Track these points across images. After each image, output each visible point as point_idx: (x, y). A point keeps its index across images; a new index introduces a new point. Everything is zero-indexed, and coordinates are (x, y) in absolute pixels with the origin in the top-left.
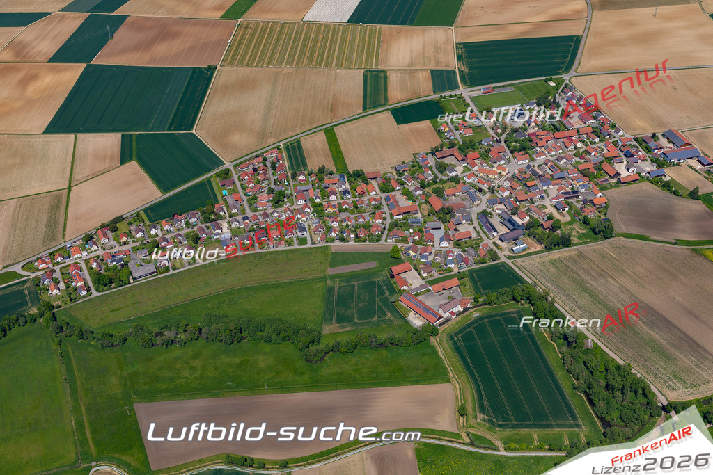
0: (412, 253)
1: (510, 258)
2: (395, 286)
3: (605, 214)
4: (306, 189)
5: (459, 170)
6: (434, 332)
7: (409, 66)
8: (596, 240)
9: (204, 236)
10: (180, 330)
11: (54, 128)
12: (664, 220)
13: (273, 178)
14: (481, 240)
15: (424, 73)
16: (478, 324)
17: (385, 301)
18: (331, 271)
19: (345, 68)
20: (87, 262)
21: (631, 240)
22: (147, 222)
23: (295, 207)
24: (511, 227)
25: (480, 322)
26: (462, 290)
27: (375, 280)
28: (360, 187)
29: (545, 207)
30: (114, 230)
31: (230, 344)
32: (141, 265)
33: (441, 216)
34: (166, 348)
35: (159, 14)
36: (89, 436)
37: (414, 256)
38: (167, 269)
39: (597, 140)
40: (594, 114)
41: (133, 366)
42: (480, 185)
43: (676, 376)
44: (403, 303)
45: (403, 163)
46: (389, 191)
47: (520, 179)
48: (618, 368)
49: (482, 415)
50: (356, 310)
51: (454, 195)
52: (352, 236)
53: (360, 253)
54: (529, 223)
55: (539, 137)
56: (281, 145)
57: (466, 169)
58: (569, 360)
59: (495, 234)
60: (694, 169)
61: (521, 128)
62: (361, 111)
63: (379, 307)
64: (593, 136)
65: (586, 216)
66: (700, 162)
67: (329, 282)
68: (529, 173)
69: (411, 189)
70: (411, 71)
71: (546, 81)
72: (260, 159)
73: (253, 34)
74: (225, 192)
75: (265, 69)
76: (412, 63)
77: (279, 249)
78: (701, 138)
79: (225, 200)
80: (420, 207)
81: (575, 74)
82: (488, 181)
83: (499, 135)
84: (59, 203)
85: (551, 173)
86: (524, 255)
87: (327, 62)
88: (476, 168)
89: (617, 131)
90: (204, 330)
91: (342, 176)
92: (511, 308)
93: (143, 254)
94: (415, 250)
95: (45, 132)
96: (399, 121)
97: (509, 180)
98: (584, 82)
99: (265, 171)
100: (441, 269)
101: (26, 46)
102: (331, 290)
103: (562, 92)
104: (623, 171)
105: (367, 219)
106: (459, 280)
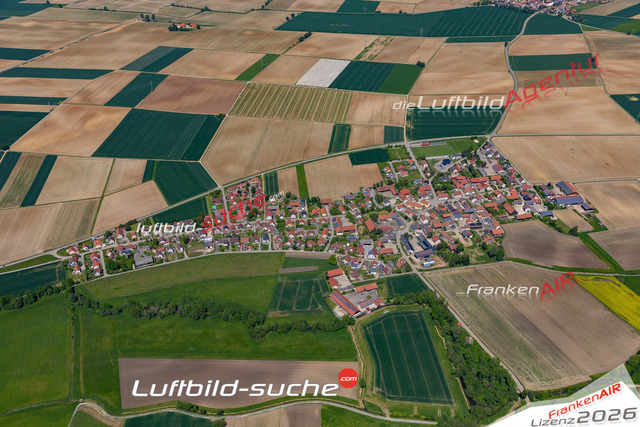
0: (346, 262)
1: (420, 270)
2: (328, 286)
3: (501, 243)
4: (274, 208)
5: (393, 202)
6: (351, 322)
7: (369, 122)
8: (490, 261)
9: (192, 238)
10: (163, 306)
11: (99, 153)
12: (546, 250)
13: (251, 199)
14: (400, 255)
15: (379, 128)
17: (319, 296)
18: (282, 271)
19: (320, 121)
20: (104, 252)
21: (517, 263)
23: (264, 221)
24: (425, 247)
26: (379, 292)
27: (315, 280)
28: (316, 209)
29: (454, 234)
31: (197, 319)
32: (142, 256)
35: (191, 75)
36: (81, 380)
37: (347, 264)
38: (162, 261)
39: (504, 185)
40: (505, 166)
41: (123, 330)
43: (535, 371)
44: (332, 298)
45: (351, 194)
46: (336, 214)
47: (440, 212)
48: (489, 360)
49: (377, 389)
50: (296, 301)
51: (385, 220)
52: (303, 246)
54: (439, 244)
55: (459, 181)
56: (263, 175)
57: (398, 201)
58: (453, 352)
59: (412, 252)
60: (577, 213)
61: (446, 173)
62: (327, 153)
63: (314, 300)
64: (501, 182)
65: (484, 244)
66: (583, 208)
67: (279, 279)
68: (446, 207)
69: (353, 214)
70: (369, 126)
71: (472, 139)
72: (245, 184)
73: (257, 93)
74: (214, 207)
76: (371, 120)
78: (587, 189)
79: (214, 214)
80: (358, 228)
81: (495, 135)
82: (414, 211)
83: (428, 177)
84: (93, 207)
85: (463, 208)
86: (431, 269)
88: (405, 201)
89: (521, 180)
90: (180, 308)
91: (303, 201)
92: (415, 308)
93: (146, 249)
94: (349, 260)
95: (94, 155)
96: (354, 162)
97: (429, 211)
98: (502, 141)
99: (247, 193)
100: (366, 275)
101: (91, 93)
102: (279, 285)
103: (483, 148)
104: (520, 211)
105: (316, 234)
106: (378, 284)
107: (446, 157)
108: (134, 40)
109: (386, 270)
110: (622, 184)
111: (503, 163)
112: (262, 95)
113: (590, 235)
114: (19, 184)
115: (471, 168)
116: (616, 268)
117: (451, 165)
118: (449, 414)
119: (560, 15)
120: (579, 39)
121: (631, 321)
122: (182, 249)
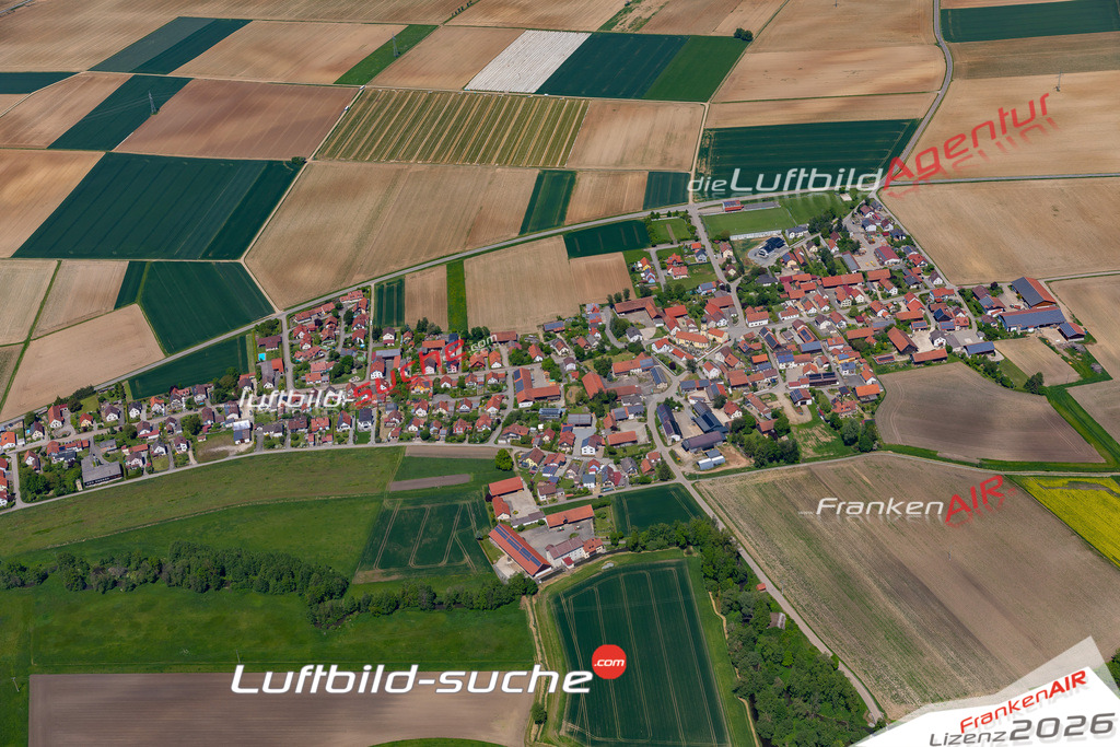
0: (531, 463)
1: (691, 477)
2: (489, 514)
3: (873, 413)
4: (390, 355)
6: (529, 588)
7: (615, 165)
8: (844, 454)
9: (209, 422)
10: (133, 566)
11: (30, 249)
12: (971, 425)
13: (343, 336)
14: (652, 446)
15: (636, 177)
16: (607, 581)
17: (467, 537)
18: (394, 486)
19: (510, 166)
21: (911, 457)
22: (129, 398)
23: (365, 383)
24: (707, 428)
25: (612, 577)
26: (597, 525)
27: (461, 503)
28: (479, 352)
29: (774, 397)
30: (76, 408)
31: (204, 591)
33: (595, 405)
34: (104, 593)
35: (240, 77)
37: (534, 468)
38: (140, 472)
39: (894, 291)
40: (902, 248)
41: (46, 617)
42: (675, 359)
43: (912, 681)
44: (495, 539)
45: (560, 319)
46: (522, 363)
47: (746, 351)
48: (815, 658)
49: (570, 725)
50: (416, 549)
51: (627, 372)
52: (444, 432)
53: (449, 460)
54: (737, 421)
55: (797, 284)
56: (373, 285)
57: (660, 332)
58: (738, 644)
59: (677, 438)
60: (1049, 345)
61: (772, 269)
62: (516, 235)
63: (455, 545)
64: (889, 284)
65: (835, 417)
66: (1062, 333)
67: (387, 504)
68: (762, 340)
69: (558, 361)
70: (616, 174)
71: (838, 193)
72: (332, 306)
73: (379, 110)
75: (381, 165)
76: (622, 159)
77: (323, 447)
78: (1077, 293)
79: (259, 368)
80: (566, 391)
82: (691, 352)
83: (731, 279)
84: (4, 363)
86: (715, 473)
87: (484, 155)
88: (676, 331)
89: (934, 276)
90: (167, 568)
91: (454, 337)
92: (671, 556)
93: (109, 447)
94: (539, 458)
95: (15, 256)
96: (573, 253)
97: (726, 352)
99: (334, 325)
100: (572, 489)
101: (21, 124)
102: (384, 516)
103: (859, 211)
104: (924, 344)
105: (475, 406)
106: (594, 508)
107: (775, 234)
111: (899, 242)
112: (390, 114)
113: (1071, 390)
115: (826, 256)
117: (784, 251)
122: (184, 447)
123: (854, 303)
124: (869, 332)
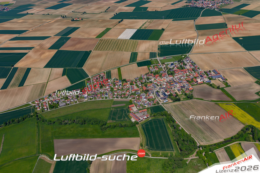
0: (135, 102)
1: (162, 104)
2: (129, 111)
3: (192, 93)
4: (110, 84)
5: (153, 80)
6: (137, 123)
7: (144, 51)
8: (188, 100)
9: (80, 96)
10: (69, 120)
11: (47, 66)
12: (208, 94)
13: (101, 81)
14: (155, 99)
15: (148, 53)
17: (126, 115)
18: (112, 106)
19: (126, 52)
20: (48, 102)
21: (198, 100)
23: (106, 88)
24: (164, 95)
25: (151, 121)
26: (148, 112)
27: (124, 109)
28: (125, 83)
29: (175, 90)
31: (82, 125)
32: (62, 103)
33: (145, 92)
34: (65, 125)
35: (79, 37)
36: (40, 147)
37: (136, 103)
38: (69, 104)
40: (194, 65)
41: (55, 129)
42: (158, 84)
43: (204, 138)
44: (131, 115)
45: (137, 77)
46: (132, 85)
47: (169, 82)
48: (187, 135)
49: (147, 147)
50: (117, 117)
51: (150, 86)
52: (120, 97)
53: (121, 101)
54: (169, 94)
55: (177, 71)
56: (105, 72)
57: (155, 79)
58: (174, 132)
59: (160, 97)
60: (220, 81)
61: (172, 68)
62: (129, 63)
63: (124, 116)
64: (192, 71)
65: (186, 93)
66: (222, 79)
67: (112, 109)
68: (172, 80)
69: (138, 84)
70: (144, 53)
71: (182, 55)
72: (99, 75)
73: (103, 42)
75: (105, 52)
77: (100, 100)
78: (224, 72)
79: (88, 86)
80: (140, 89)
81: (190, 54)
82: (160, 83)
83: (166, 70)
84: (44, 86)
85: (178, 81)
86: (167, 103)
87: (122, 50)
88: (157, 79)
89: (199, 70)
90: (75, 121)
91: (120, 80)
92: (161, 117)
93: (63, 100)
94: (136, 101)
95: (44, 67)
96: (139, 66)
97: (166, 82)
98: (192, 56)
99: (100, 79)
100: (143, 106)
101: (43, 45)
102: (112, 111)
103: (186, 58)
104: (199, 81)
105: (125, 92)
106: (147, 109)
107: (172, 62)
108: (59, 25)
109: (150, 104)
110: (236, 70)
111: (193, 64)
112: (105, 43)
113: (224, 88)
114: (17, 79)
115: (181, 66)
116: (234, 100)
117: (174, 65)
118: (173, 155)
119: (214, 9)
120: (221, 17)
121: (239, 119)
122: (76, 100)
123: (187, 74)
124: (190, 79)
